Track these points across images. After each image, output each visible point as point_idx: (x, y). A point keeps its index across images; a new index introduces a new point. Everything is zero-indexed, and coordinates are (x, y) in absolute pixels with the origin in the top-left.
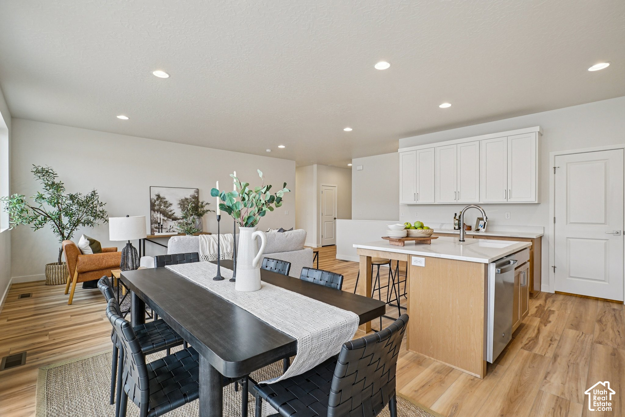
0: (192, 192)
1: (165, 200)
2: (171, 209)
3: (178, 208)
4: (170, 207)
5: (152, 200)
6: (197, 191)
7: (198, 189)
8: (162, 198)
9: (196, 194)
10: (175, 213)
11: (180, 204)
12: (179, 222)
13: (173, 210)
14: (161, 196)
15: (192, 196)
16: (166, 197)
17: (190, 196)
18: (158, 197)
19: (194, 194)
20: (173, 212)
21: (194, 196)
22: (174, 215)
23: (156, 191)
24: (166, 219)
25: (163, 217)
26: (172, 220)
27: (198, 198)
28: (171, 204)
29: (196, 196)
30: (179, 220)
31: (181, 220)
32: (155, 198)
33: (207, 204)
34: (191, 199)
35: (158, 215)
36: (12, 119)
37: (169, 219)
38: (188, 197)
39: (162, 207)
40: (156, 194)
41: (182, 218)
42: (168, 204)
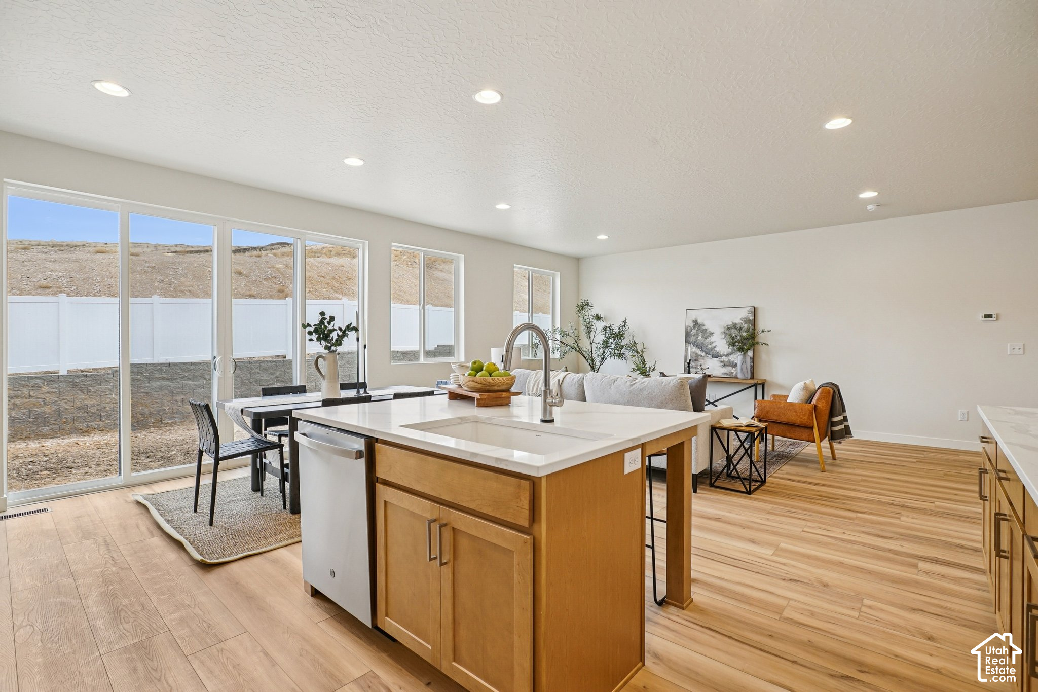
0: (744, 313)
1: (704, 328)
3: (722, 338)
4: (710, 337)
5: (687, 327)
6: (755, 311)
7: (755, 308)
8: (701, 325)
9: (750, 315)
11: (724, 332)
12: (722, 360)
13: (715, 341)
14: (699, 321)
15: (743, 320)
16: (705, 323)
17: (741, 319)
18: (696, 322)
19: (748, 316)
20: (714, 345)
21: (746, 319)
22: (715, 349)
23: (693, 315)
24: (703, 354)
25: (700, 353)
26: (713, 357)
27: (754, 322)
28: (713, 333)
29: (751, 318)
30: (721, 357)
31: (724, 357)
32: (692, 325)
33: (763, 331)
34: (742, 323)
35: (695, 349)
36: (578, 260)
37: (707, 355)
38: (738, 321)
39: (700, 338)
40: (694, 319)
41: (726, 354)
42: (707, 334)
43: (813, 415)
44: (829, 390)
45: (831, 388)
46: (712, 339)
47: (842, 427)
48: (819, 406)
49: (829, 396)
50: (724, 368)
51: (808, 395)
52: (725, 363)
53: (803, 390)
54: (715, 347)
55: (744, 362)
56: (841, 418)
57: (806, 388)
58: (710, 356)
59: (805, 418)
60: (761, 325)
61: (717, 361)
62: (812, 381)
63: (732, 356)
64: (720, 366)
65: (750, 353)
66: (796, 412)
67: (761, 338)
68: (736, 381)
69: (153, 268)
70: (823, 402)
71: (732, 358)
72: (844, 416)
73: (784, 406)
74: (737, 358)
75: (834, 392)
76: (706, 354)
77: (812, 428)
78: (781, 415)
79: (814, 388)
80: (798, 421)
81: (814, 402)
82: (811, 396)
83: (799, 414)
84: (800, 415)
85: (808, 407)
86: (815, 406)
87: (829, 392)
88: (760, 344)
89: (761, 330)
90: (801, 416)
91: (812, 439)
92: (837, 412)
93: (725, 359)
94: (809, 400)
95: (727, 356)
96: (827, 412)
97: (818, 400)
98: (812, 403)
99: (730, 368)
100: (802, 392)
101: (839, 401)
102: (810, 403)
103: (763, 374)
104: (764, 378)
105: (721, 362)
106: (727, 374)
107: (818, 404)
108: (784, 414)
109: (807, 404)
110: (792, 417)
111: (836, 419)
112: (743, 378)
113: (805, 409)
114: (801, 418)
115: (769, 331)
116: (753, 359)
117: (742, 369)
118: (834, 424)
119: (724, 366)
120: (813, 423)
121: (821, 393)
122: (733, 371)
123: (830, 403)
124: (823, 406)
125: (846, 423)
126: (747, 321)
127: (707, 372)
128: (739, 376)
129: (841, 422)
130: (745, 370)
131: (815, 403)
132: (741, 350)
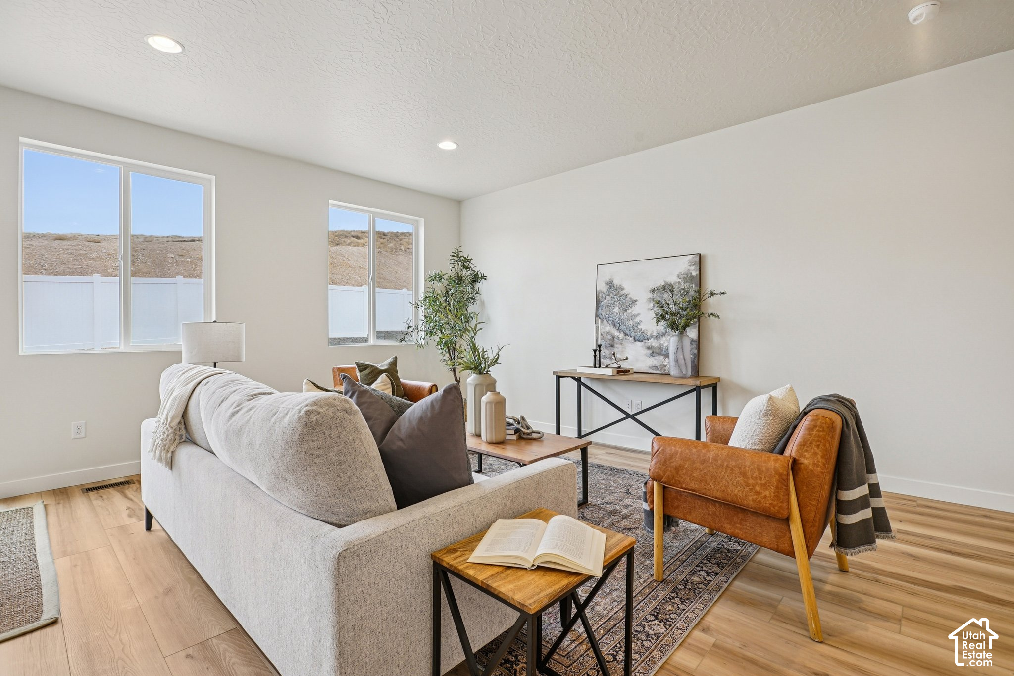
0: (684, 265)
1: (622, 292)
2: (633, 313)
3: (648, 309)
4: (631, 307)
5: (599, 294)
6: (700, 261)
7: (700, 255)
8: (619, 288)
9: (693, 268)
10: (641, 321)
11: (653, 299)
12: (649, 344)
13: (638, 314)
14: (616, 282)
15: (682, 277)
16: (625, 285)
17: (678, 276)
18: (610, 284)
19: (689, 270)
20: (637, 320)
21: (687, 275)
22: (639, 327)
23: (607, 273)
24: (621, 336)
25: (616, 333)
26: (635, 340)
27: (700, 280)
28: (636, 301)
29: (695, 273)
30: (648, 339)
31: (652, 339)
32: (603, 287)
33: (712, 294)
34: (679, 283)
35: (608, 328)
36: (458, 203)
37: (627, 337)
38: (673, 279)
39: (616, 309)
40: (607, 279)
41: (655, 334)
42: (628, 303)
43: (788, 486)
44: (833, 422)
45: (838, 413)
46: (635, 310)
47: (867, 513)
48: (806, 461)
49: (833, 437)
50: (652, 358)
51: (778, 426)
52: (654, 350)
53: (765, 414)
54: (639, 324)
55: (680, 348)
56: (863, 490)
57: (772, 410)
58: (631, 339)
59: (767, 493)
60: (711, 283)
61: (642, 346)
62: (791, 389)
63: (664, 338)
64: (646, 355)
65: (692, 333)
66: (744, 475)
67: (711, 304)
68: (666, 380)
69: (109, 254)
70: (815, 454)
71: (664, 341)
72: (872, 482)
73: (715, 459)
74: (671, 341)
75: (845, 423)
76: (626, 335)
77: (787, 520)
78: (708, 479)
79: (795, 408)
80: (750, 500)
81: (792, 449)
82: (786, 431)
83: (751, 481)
84: (754, 486)
85: (776, 463)
86: (795, 464)
87: (831, 426)
88: (706, 315)
89: (709, 291)
90: (757, 488)
91: (785, 546)
92: (855, 477)
93: (653, 343)
94: (779, 443)
95: (656, 338)
96: (828, 478)
97: (803, 445)
98: (787, 452)
99: (662, 358)
100: (763, 421)
101: (858, 446)
102: (782, 452)
103: (714, 368)
104: (716, 375)
105: (648, 348)
106: (656, 368)
107: (802, 455)
108: (716, 478)
109: (774, 456)
110: (736, 490)
111: (850, 495)
112: (678, 375)
113: (768, 470)
114: (758, 493)
115: (722, 293)
116: (698, 343)
117: (677, 361)
118: (844, 508)
119: (653, 354)
120: (789, 508)
121: (810, 429)
122: (666, 364)
123: (834, 455)
124: (814, 464)
125: (876, 502)
126: (688, 278)
127: (625, 365)
128: (674, 372)
129: (863, 502)
130: (682, 361)
131: (793, 454)
132: (674, 326)
